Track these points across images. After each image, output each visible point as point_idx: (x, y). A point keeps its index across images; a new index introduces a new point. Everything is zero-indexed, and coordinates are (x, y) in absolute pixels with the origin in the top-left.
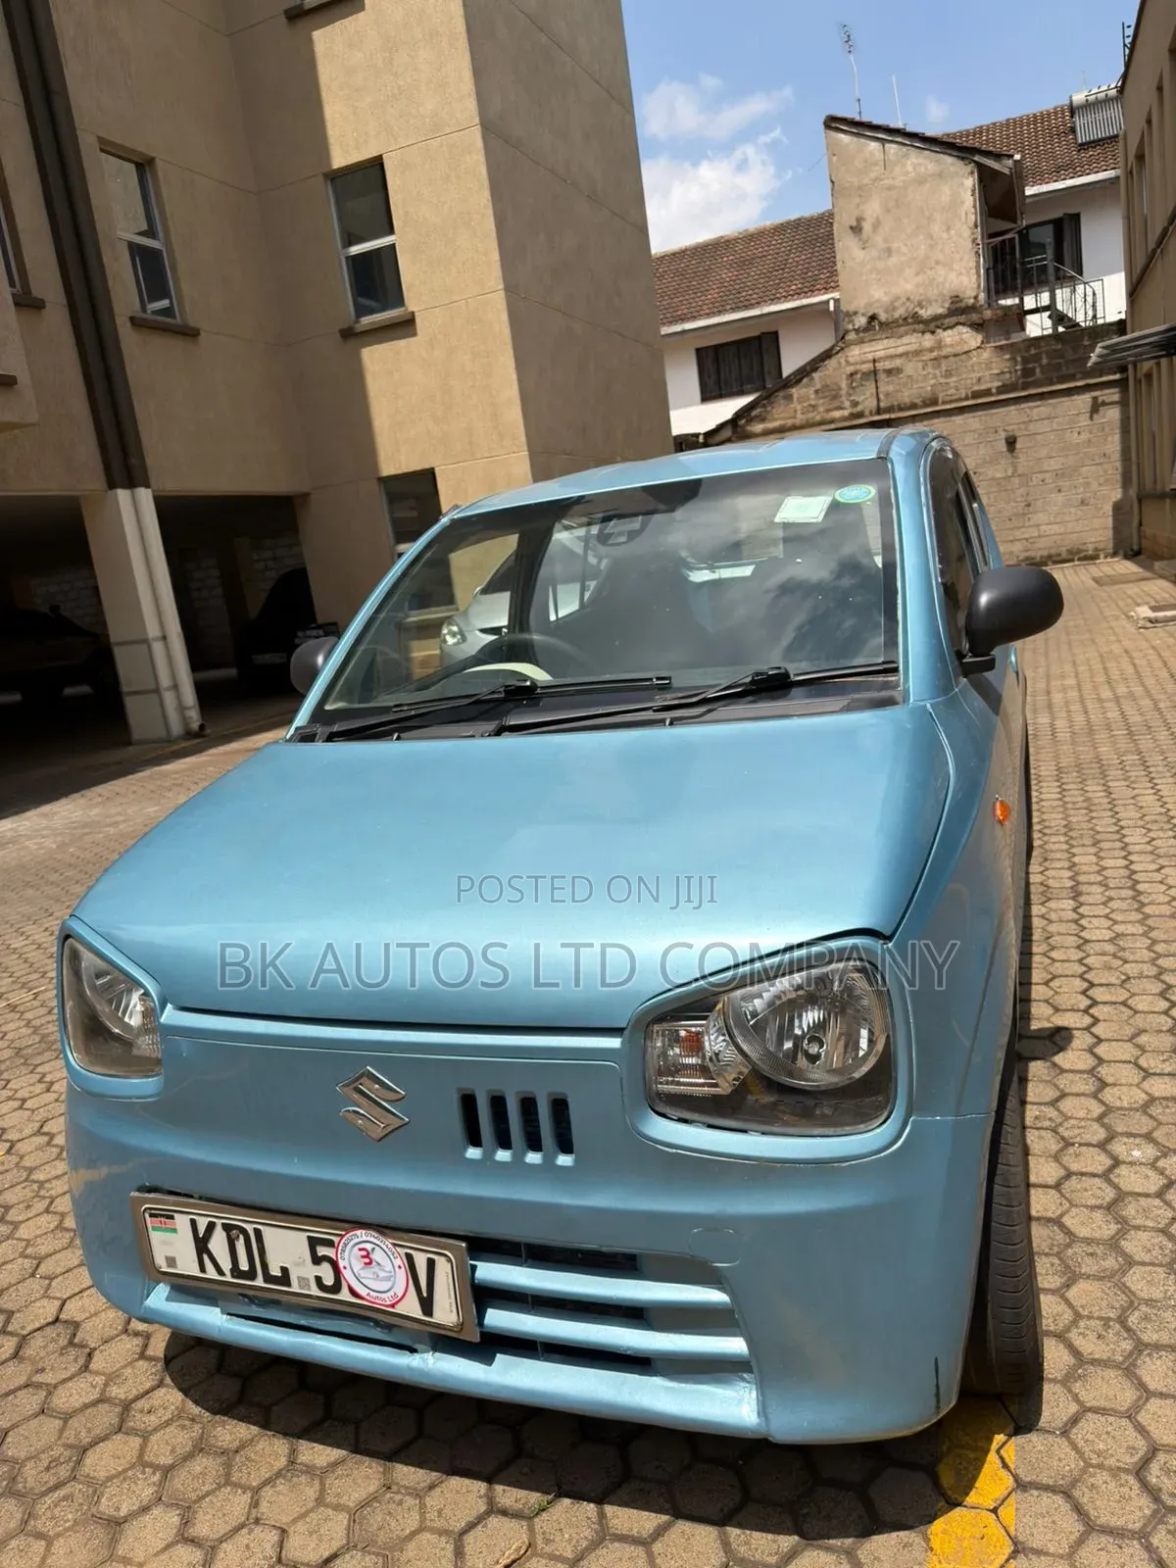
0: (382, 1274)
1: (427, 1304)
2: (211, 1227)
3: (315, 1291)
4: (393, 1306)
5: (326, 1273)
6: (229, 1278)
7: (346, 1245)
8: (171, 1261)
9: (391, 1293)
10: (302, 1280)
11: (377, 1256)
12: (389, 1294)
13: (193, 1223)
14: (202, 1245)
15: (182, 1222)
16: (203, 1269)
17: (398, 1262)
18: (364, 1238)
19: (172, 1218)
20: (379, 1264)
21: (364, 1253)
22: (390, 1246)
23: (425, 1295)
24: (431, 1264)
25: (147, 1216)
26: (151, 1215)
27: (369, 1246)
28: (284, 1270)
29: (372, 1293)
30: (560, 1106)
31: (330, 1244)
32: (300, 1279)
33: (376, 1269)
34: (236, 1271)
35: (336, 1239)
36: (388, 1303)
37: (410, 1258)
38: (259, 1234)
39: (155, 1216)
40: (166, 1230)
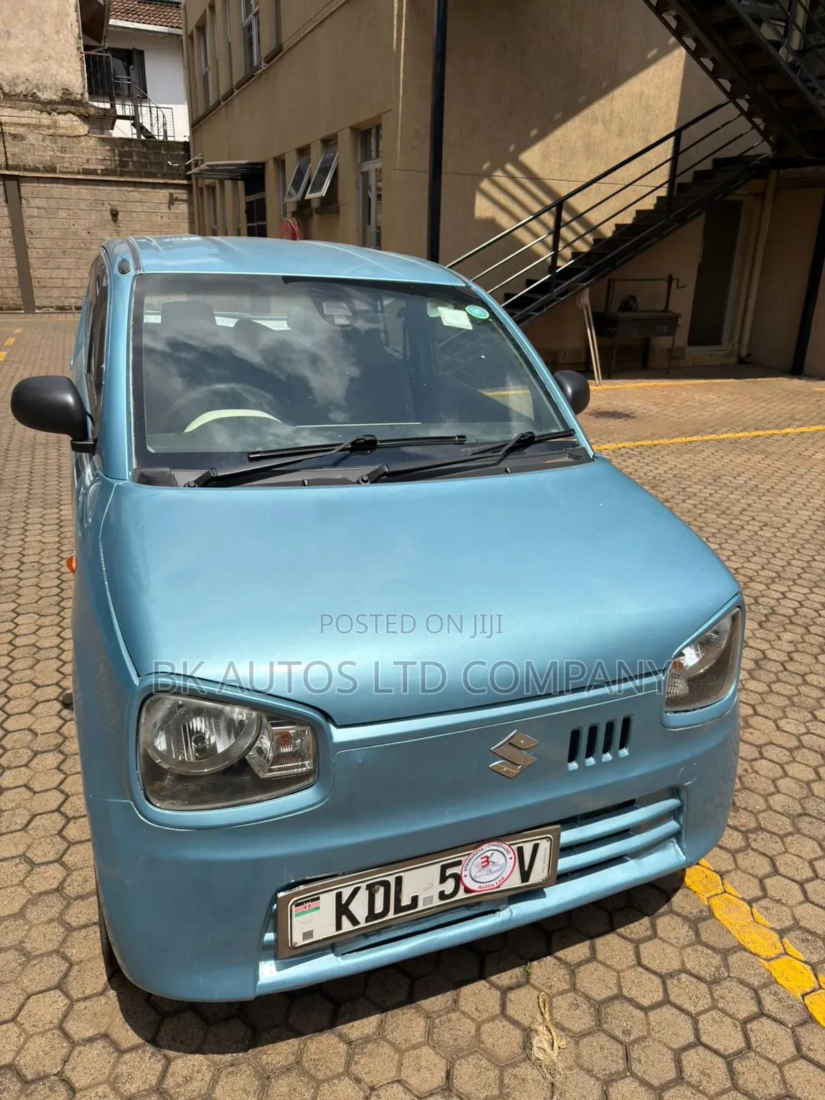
0: (494, 869)
1: (525, 876)
2: (356, 891)
3: (437, 902)
4: (499, 887)
5: (449, 886)
6: (363, 924)
7: (470, 859)
8: (308, 935)
9: (500, 879)
10: (430, 899)
11: (497, 858)
12: (497, 880)
13: (339, 896)
14: (342, 909)
15: (327, 899)
16: (339, 927)
17: (512, 855)
18: (487, 849)
19: (318, 898)
20: (493, 862)
21: (485, 859)
22: (507, 847)
23: (526, 869)
24: (536, 847)
25: (293, 907)
26: (296, 906)
27: (488, 854)
28: (415, 900)
29: (482, 885)
31: (458, 863)
32: (425, 900)
33: (491, 866)
34: (372, 915)
35: (464, 859)
36: (496, 885)
37: (520, 850)
38: (399, 881)
39: (302, 904)
40: (310, 911)
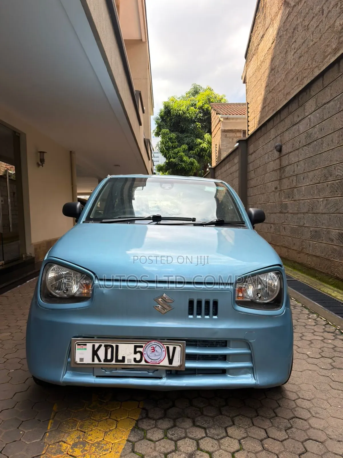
0: (157, 354)
1: (171, 361)
2: (100, 346)
3: (133, 363)
5: (138, 357)
6: (102, 362)
7: (147, 346)
8: (82, 360)
9: (160, 359)
10: (129, 360)
11: (157, 349)
12: (158, 360)
13: (94, 346)
14: (95, 353)
15: (89, 346)
16: (93, 360)
17: (164, 349)
18: (154, 344)
19: (86, 345)
20: (157, 351)
21: (153, 348)
23: (171, 358)
24: (174, 349)
25: (77, 345)
26: (78, 345)
27: (154, 346)
28: (124, 358)
30: (215, 303)
31: (141, 347)
32: (128, 360)
33: (155, 352)
34: (106, 360)
35: (144, 345)
36: (158, 362)
37: (168, 348)
38: (117, 347)
39: (80, 345)
40: (82, 349)
